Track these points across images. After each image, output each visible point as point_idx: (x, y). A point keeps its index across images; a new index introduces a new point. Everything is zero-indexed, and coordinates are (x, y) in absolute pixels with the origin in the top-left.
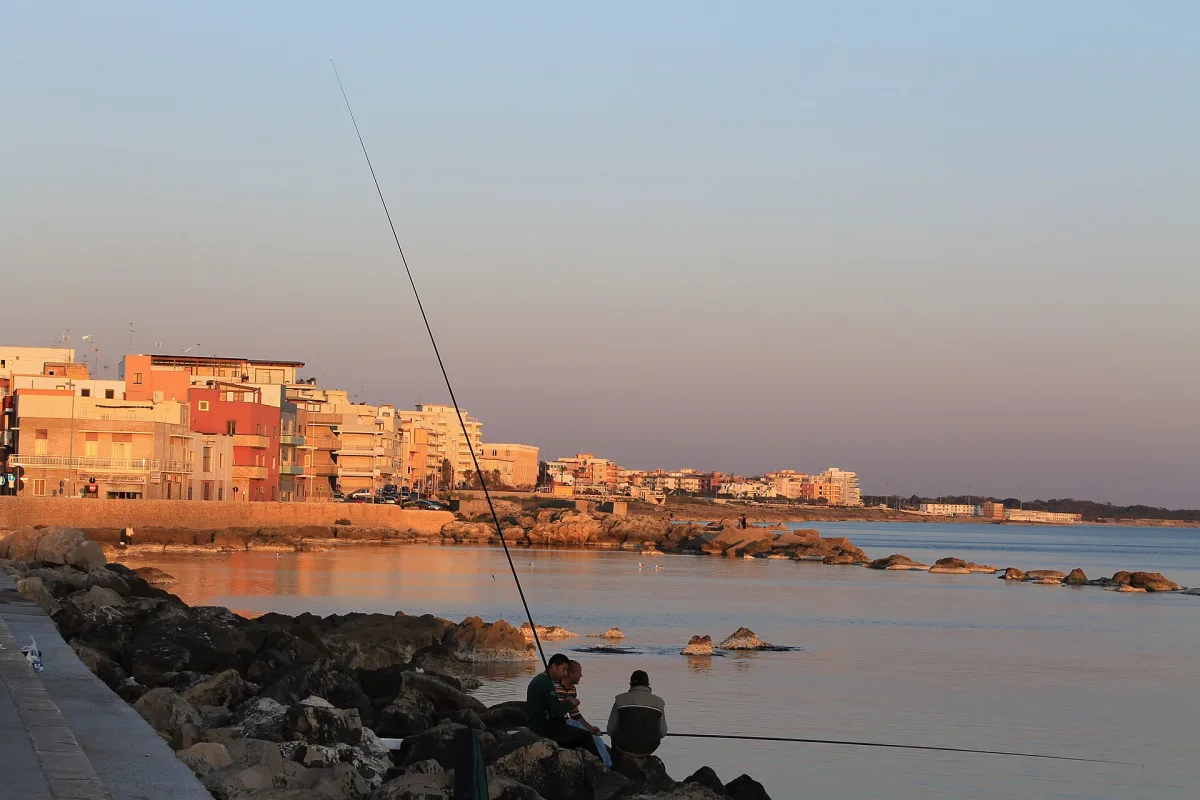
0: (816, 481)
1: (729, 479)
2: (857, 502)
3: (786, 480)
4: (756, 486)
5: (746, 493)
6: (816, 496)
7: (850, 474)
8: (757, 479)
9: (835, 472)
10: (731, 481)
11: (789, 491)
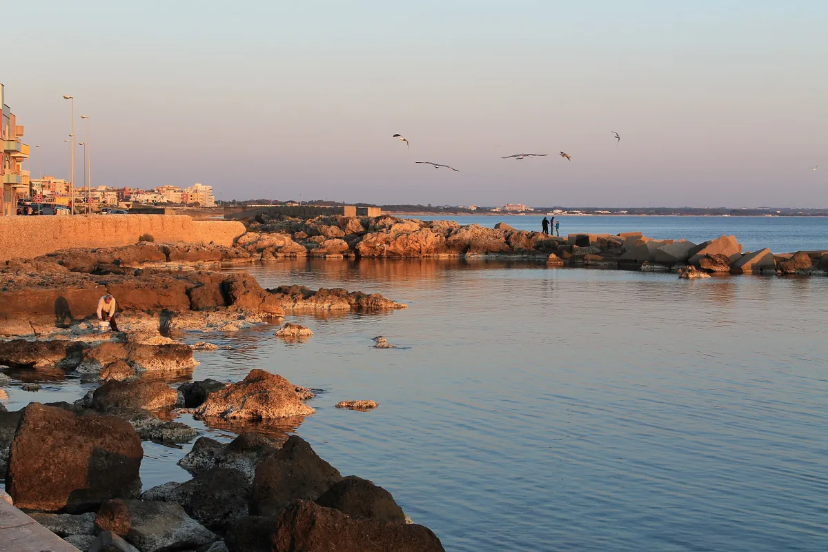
0: (188, 191)
1: (135, 191)
2: (212, 204)
3: (172, 192)
4: (154, 195)
5: (148, 201)
6: (189, 201)
7: (209, 187)
8: (153, 191)
9: (200, 186)
10: (137, 193)
11: (174, 199)
